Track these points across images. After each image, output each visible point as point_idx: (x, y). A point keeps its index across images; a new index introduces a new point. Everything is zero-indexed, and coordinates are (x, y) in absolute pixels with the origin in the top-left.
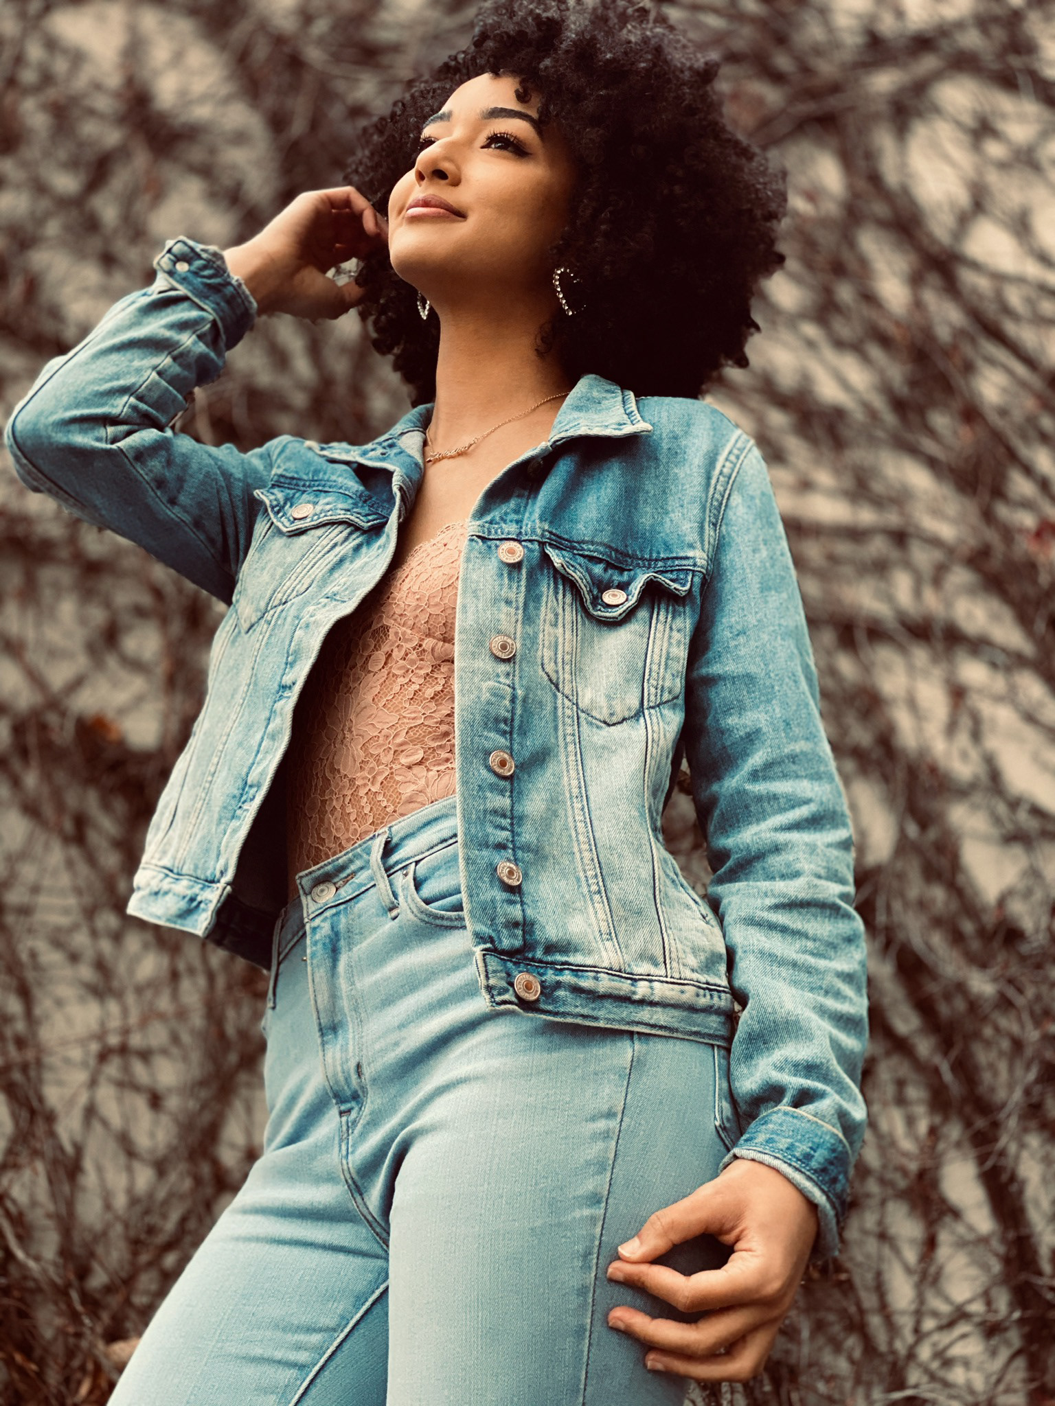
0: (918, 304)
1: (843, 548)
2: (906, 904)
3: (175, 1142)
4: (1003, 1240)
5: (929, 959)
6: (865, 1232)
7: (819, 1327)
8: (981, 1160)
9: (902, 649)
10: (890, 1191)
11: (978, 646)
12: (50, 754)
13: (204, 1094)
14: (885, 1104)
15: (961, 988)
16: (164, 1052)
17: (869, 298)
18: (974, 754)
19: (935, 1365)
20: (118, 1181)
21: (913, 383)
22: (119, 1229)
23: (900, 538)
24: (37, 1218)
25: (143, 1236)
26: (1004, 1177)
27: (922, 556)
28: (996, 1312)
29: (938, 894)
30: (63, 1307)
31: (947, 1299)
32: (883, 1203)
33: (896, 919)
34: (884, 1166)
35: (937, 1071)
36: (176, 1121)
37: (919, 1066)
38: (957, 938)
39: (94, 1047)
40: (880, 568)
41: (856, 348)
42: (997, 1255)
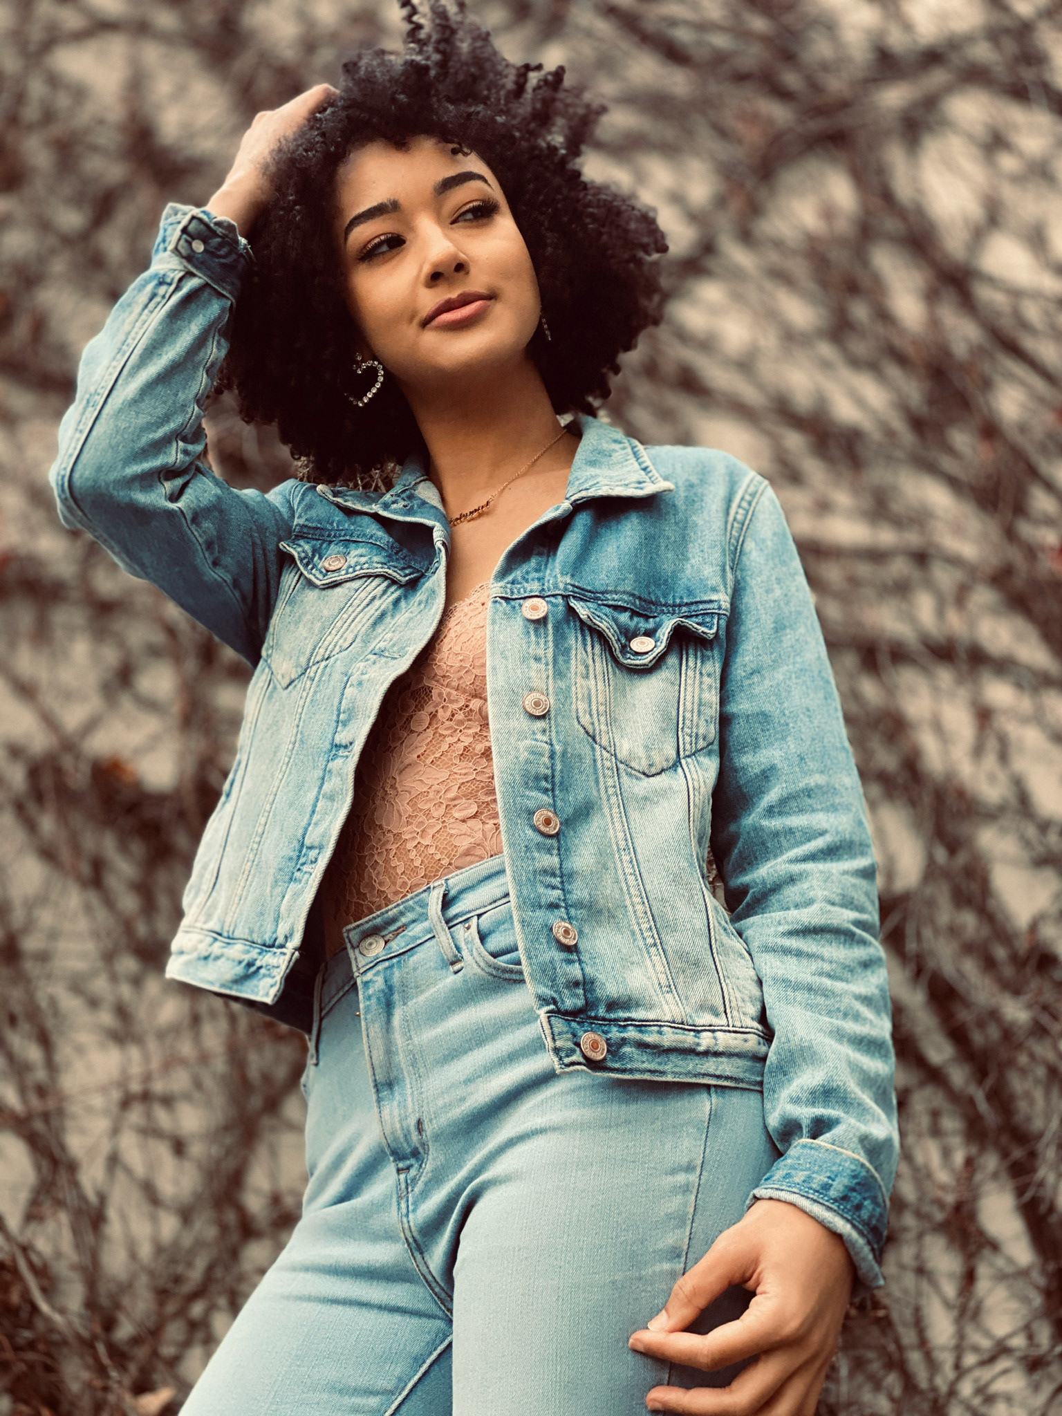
0: (934, 323)
1: (864, 570)
2: (936, 931)
3: (200, 1189)
4: (1043, 1272)
5: (961, 987)
6: (902, 1267)
7: (858, 1365)
8: (1020, 1191)
9: (926, 671)
10: (927, 1225)
11: (1003, 666)
12: (66, 797)
13: (229, 1140)
14: (920, 1135)
15: (994, 1015)
16: (187, 1097)
17: (884, 316)
18: (1002, 777)
19: (977, 1401)
20: (141, 1229)
21: (931, 401)
22: (143, 1281)
23: (921, 558)
24: (62, 1269)
25: (170, 1286)
26: (1043, 1208)
27: (945, 577)
28: (1038, 1346)
29: (969, 920)
30: (90, 1361)
31: (987, 1334)
32: (920, 1236)
33: (925, 945)
34: (921, 1199)
35: (971, 1101)
36: (200, 1167)
37: (955, 1097)
38: (989, 964)
39: (116, 1095)
40: (901, 589)
41: (871, 367)
42: (1037, 1288)
